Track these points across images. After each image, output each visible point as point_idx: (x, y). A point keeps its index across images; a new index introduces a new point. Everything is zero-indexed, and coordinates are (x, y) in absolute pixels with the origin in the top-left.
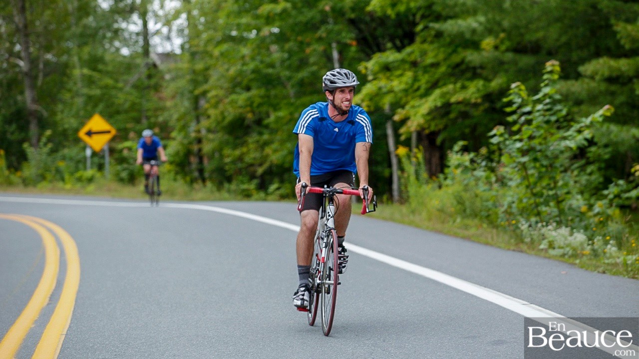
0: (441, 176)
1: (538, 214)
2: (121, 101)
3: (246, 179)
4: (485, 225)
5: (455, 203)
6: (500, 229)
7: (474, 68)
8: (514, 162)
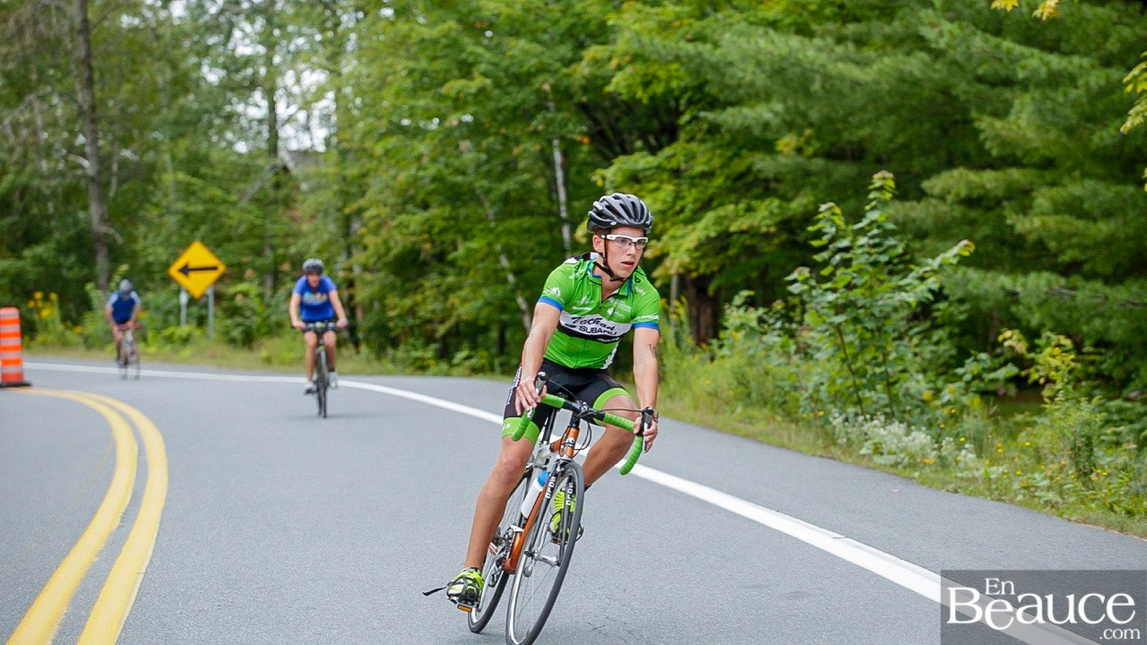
0: (715, 342)
1: (859, 402)
2: (234, 222)
3: (419, 343)
4: (779, 418)
5: (735, 383)
6: (801, 424)
7: (766, 181)
8: (824, 322)
